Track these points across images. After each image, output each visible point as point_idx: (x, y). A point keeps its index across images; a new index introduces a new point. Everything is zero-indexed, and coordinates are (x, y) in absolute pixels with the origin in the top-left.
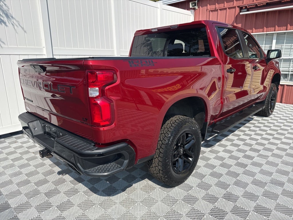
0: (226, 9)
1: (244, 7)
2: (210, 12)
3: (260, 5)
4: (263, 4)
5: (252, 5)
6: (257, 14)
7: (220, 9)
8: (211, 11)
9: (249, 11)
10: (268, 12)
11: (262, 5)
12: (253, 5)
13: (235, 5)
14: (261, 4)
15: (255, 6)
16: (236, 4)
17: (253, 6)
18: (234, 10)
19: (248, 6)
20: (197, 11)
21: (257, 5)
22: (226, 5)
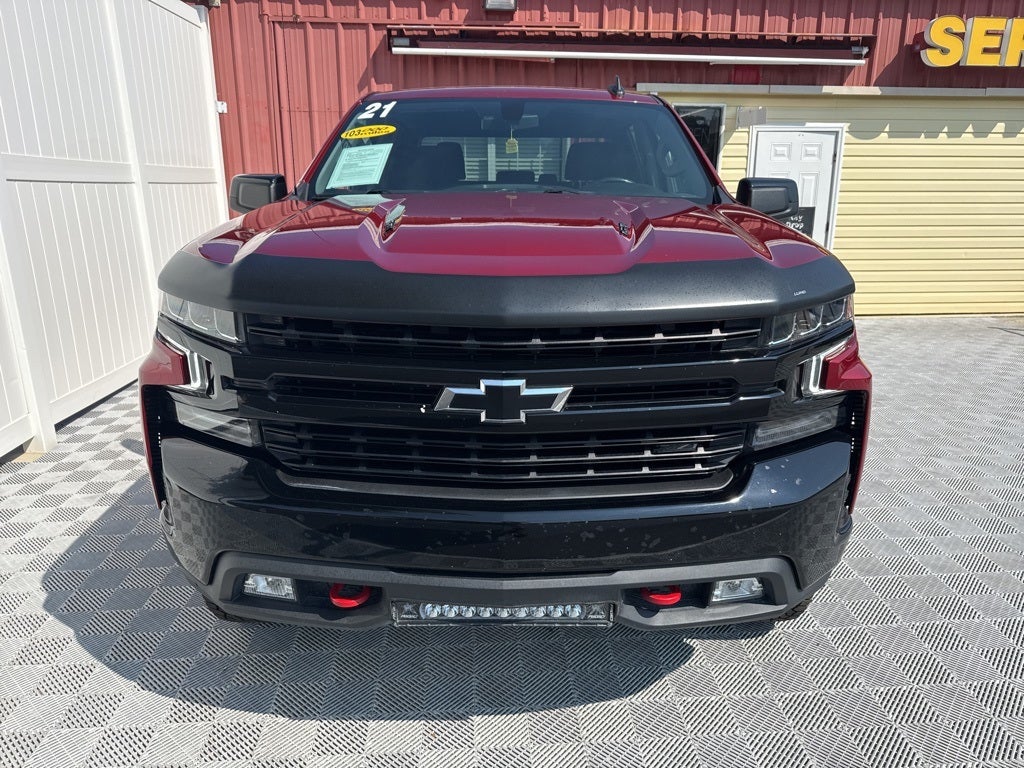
0: (333, 25)
1: (395, 29)
2: (277, 25)
3: (441, 33)
4: (451, 32)
5: (417, 30)
6: (436, 58)
7: (311, 23)
8: (279, 23)
9: (417, 46)
10: (466, 59)
11: (446, 33)
12: (423, 30)
13: (363, 17)
14: (442, 30)
15: (426, 33)
16: (366, 14)
17: (421, 33)
18: (361, 33)
19: (407, 30)
20: (219, 12)
21: (432, 30)
22: (334, 13)
